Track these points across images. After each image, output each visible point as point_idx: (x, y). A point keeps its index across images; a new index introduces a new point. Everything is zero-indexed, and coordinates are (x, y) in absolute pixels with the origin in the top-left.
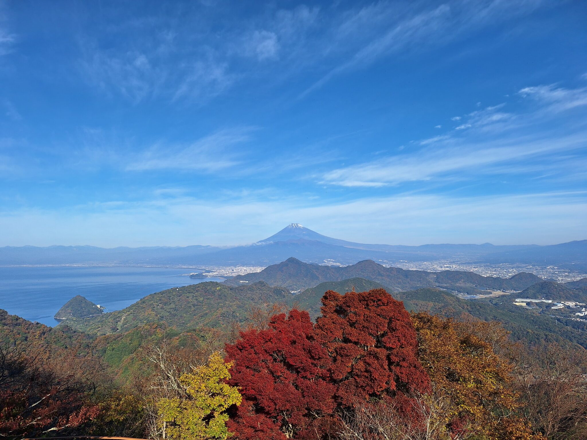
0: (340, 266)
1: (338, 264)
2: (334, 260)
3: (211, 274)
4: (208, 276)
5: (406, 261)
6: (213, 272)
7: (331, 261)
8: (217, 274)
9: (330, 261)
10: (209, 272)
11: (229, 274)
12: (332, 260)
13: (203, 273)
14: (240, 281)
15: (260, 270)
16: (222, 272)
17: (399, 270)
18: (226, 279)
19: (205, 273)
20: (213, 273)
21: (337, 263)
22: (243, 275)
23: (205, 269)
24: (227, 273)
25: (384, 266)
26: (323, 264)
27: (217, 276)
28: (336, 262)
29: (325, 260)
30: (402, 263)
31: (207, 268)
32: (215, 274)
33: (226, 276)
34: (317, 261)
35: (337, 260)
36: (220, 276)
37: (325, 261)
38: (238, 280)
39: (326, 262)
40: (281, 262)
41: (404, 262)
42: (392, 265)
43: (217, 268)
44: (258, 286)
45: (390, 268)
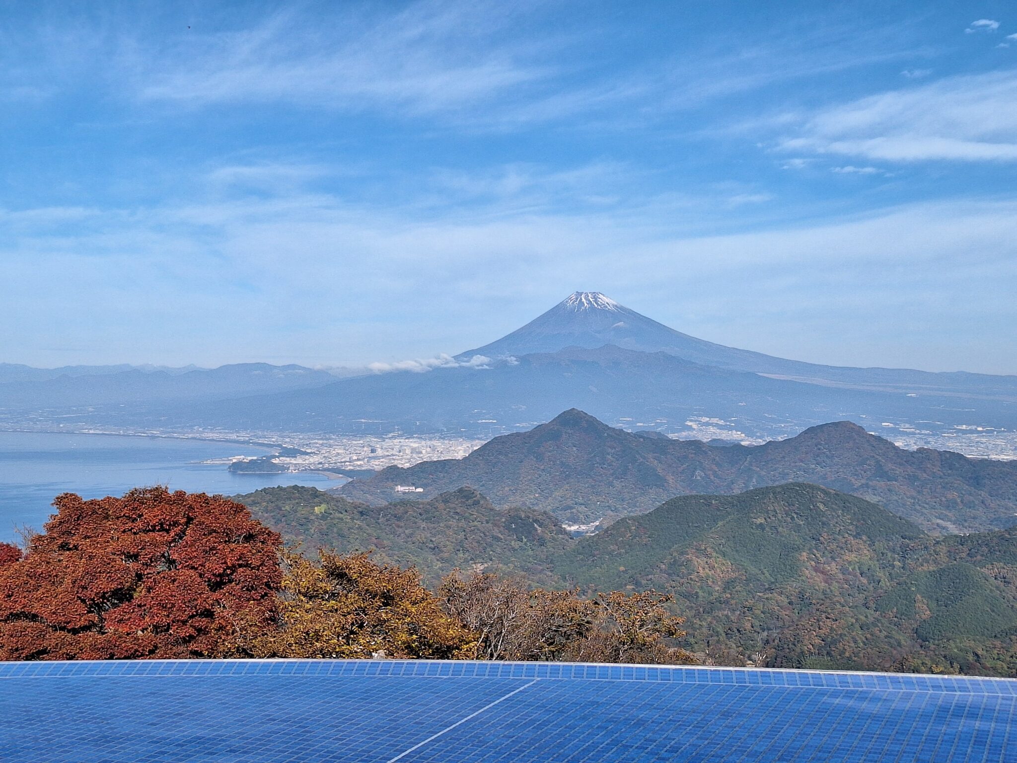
0: (743, 443)
1: (736, 436)
2: (721, 422)
3: (299, 460)
4: (288, 468)
5: (980, 429)
6: (307, 454)
7: (711, 424)
8: (321, 463)
9: (707, 424)
10: (292, 453)
11: (359, 463)
12: (715, 420)
13: (274, 457)
14: (397, 485)
15: (465, 451)
16: (338, 454)
17: (952, 460)
18: (350, 480)
19: (278, 457)
20: (307, 457)
21: (734, 432)
22: (407, 465)
23: (281, 445)
24: (355, 458)
25: (897, 444)
26: (684, 434)
27: (318, 470)
28: (730, 429)
29: (691, 421)
30: (964, 434)
31: (288, 440)
32: (312, 460)
33: (351, 468)
34: (661, 424)
35: (731, 422)
36: (328, 470)
37: (689, 424)
38: (390, 484)
39: (695, 426)
40: (536, 424)
41: (972, 432)
42: (928, 443)
43: (321, 442)
44: (453, 505)
45: (920, 451)
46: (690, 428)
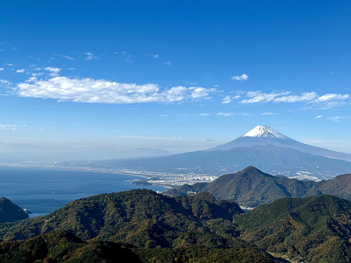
1: (314, 178)
2: (309, 173)
3: (156, 181)
4: (153, 184)
6: (160, 179)
8: (164, 183)
9: (304, 174)
10: (154, 179)
11: (177, 183)
12: (307, 173)
13: (148, 180)
14: (187, 191)
18: (172, 188)
19: (150, 180)
22: (191, 184)
23: (151, 176)
24: (176, 181)
26: (295, 177)
29: (299, 172)
32: (161, 181)
33: (174, 184)
34: (288, 173)
35: (313, 173)
36: (165, 185)
37: (297, 173)
38: (185, 191)
39: (299, 174)
40: (237, 171)
43: (165, 175)
46: (298, 175)
